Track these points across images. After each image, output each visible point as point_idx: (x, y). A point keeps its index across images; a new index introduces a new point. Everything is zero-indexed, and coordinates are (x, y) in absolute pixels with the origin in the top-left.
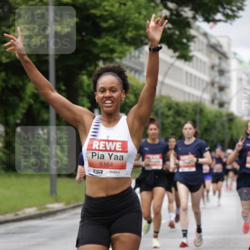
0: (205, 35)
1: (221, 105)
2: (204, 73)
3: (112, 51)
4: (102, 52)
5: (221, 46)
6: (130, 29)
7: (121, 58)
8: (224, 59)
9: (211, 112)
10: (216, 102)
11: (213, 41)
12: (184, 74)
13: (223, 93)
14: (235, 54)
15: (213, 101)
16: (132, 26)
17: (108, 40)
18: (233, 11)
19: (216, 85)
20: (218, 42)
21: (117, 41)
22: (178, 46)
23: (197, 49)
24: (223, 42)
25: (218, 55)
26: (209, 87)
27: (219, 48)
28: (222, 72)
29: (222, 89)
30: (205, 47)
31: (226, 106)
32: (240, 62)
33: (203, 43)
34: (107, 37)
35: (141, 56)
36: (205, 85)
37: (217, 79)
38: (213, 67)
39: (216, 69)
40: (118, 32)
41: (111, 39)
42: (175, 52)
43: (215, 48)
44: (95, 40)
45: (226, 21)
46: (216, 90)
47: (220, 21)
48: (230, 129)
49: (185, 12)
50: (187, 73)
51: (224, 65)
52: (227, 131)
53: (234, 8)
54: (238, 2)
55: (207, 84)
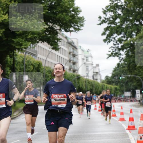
0: (66, 38)
1: (74, 71)
2: (66, 56)
3: (21, 45)
4: (17, 45)
5: (74, 43)
6: (30, 34)
7: (25, 48)
8: (75, 49)
9: (69, 75)
10: (72, 70)
11: (70, 40)
12: (56, 56)
13: (75, 66)
14: (80, 47)
15: (70, 69)
16: (31, 33)
17: (19, 40)
18: (78, 26)
19: (71, 62)
20: (72, 41)
21: (23, 40)
22: (53, 43)
23: (62, 44)
24: (75, 41)
25: (72, 47)
26: (68, 62)
27: (73, 44)
28: (74, 56)
29: (74, 63)
30: (66, 44)
31: (76, 71)
32: (83, 51)
33: (65, 41)
34: (19, 39)
35: (36, 47)
36: (66, 62)
37: (72, 59)
38: (70, 53)
39: (71, 54)
40: (24, 36)
41: (21, 39)
42: (51, 46)
43: (71, 44)
44: (13, 39)
45: (75, 31)
46: (72, 64)
47: (72, 31)
48: (78, 82)
49: (56, 27)
50: (58, 55)
51: (75, 52)
52: (77, 83)
53: (79, 25)
54: (81, 22)
55: (67, 61)
